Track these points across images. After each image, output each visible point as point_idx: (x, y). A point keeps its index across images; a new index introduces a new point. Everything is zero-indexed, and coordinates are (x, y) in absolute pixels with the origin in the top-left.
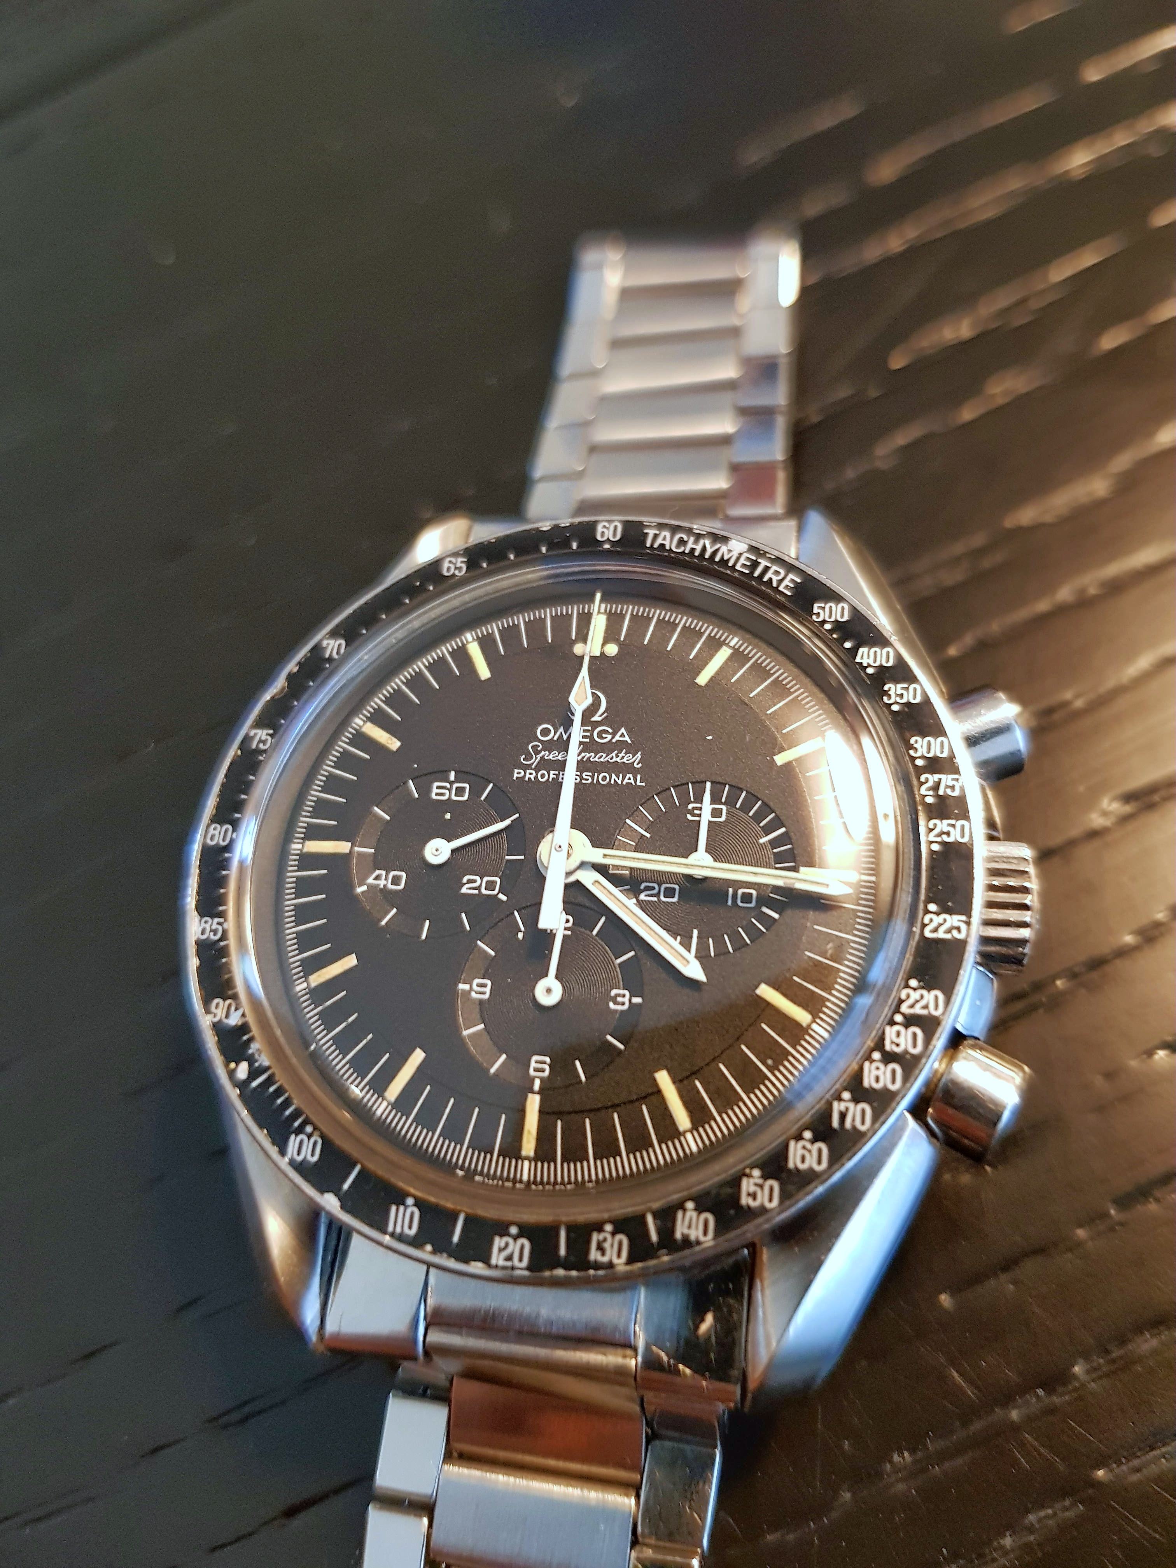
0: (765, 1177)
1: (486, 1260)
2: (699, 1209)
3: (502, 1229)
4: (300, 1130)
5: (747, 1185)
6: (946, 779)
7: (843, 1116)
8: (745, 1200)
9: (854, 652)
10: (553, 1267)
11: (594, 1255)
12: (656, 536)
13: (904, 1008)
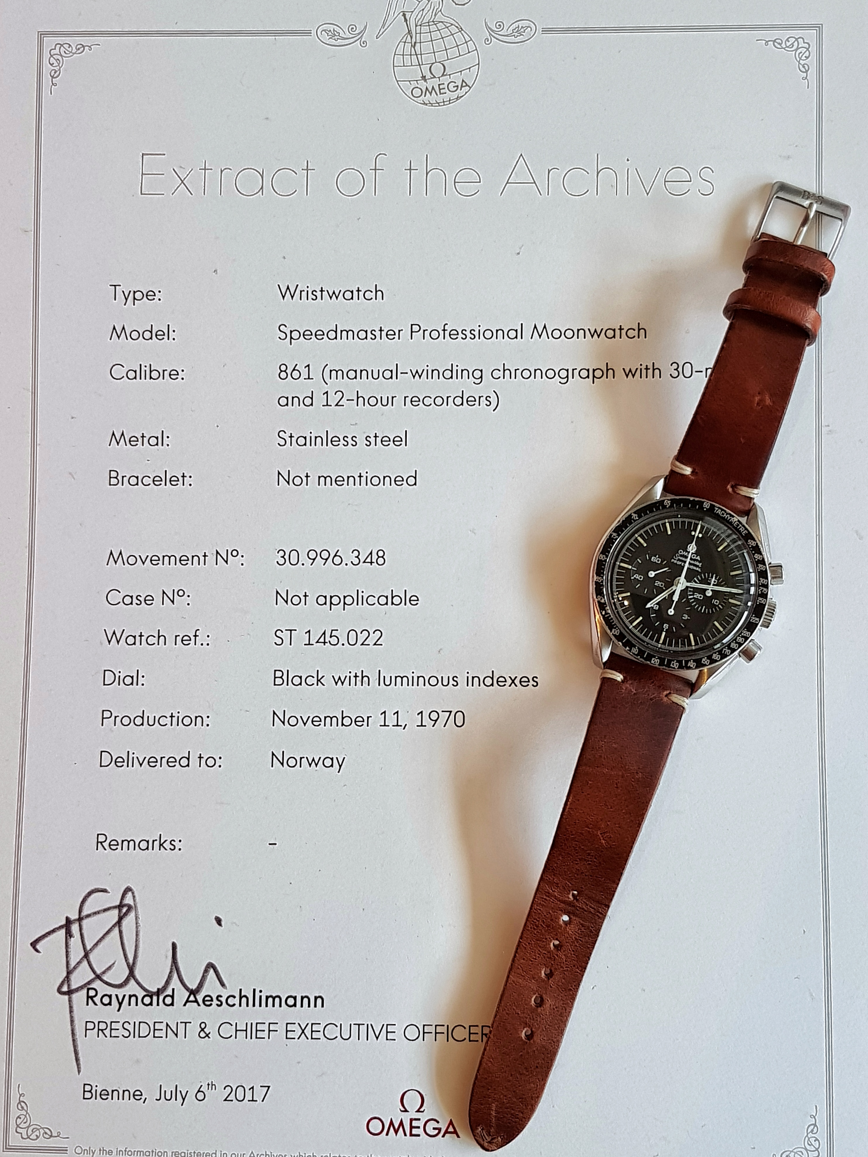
0: (707, 659)
1: (650, 662)
2: (693, 662)
3: (654, 657)
4: (615, 628)
5: (703, 660)
6: (765, 589)
7: (725, 651)
8: (702, 662)
9: (754, 554)
10: (663, 666)
11: (671, 665)
12: (717, 510)
13: (742, 634)
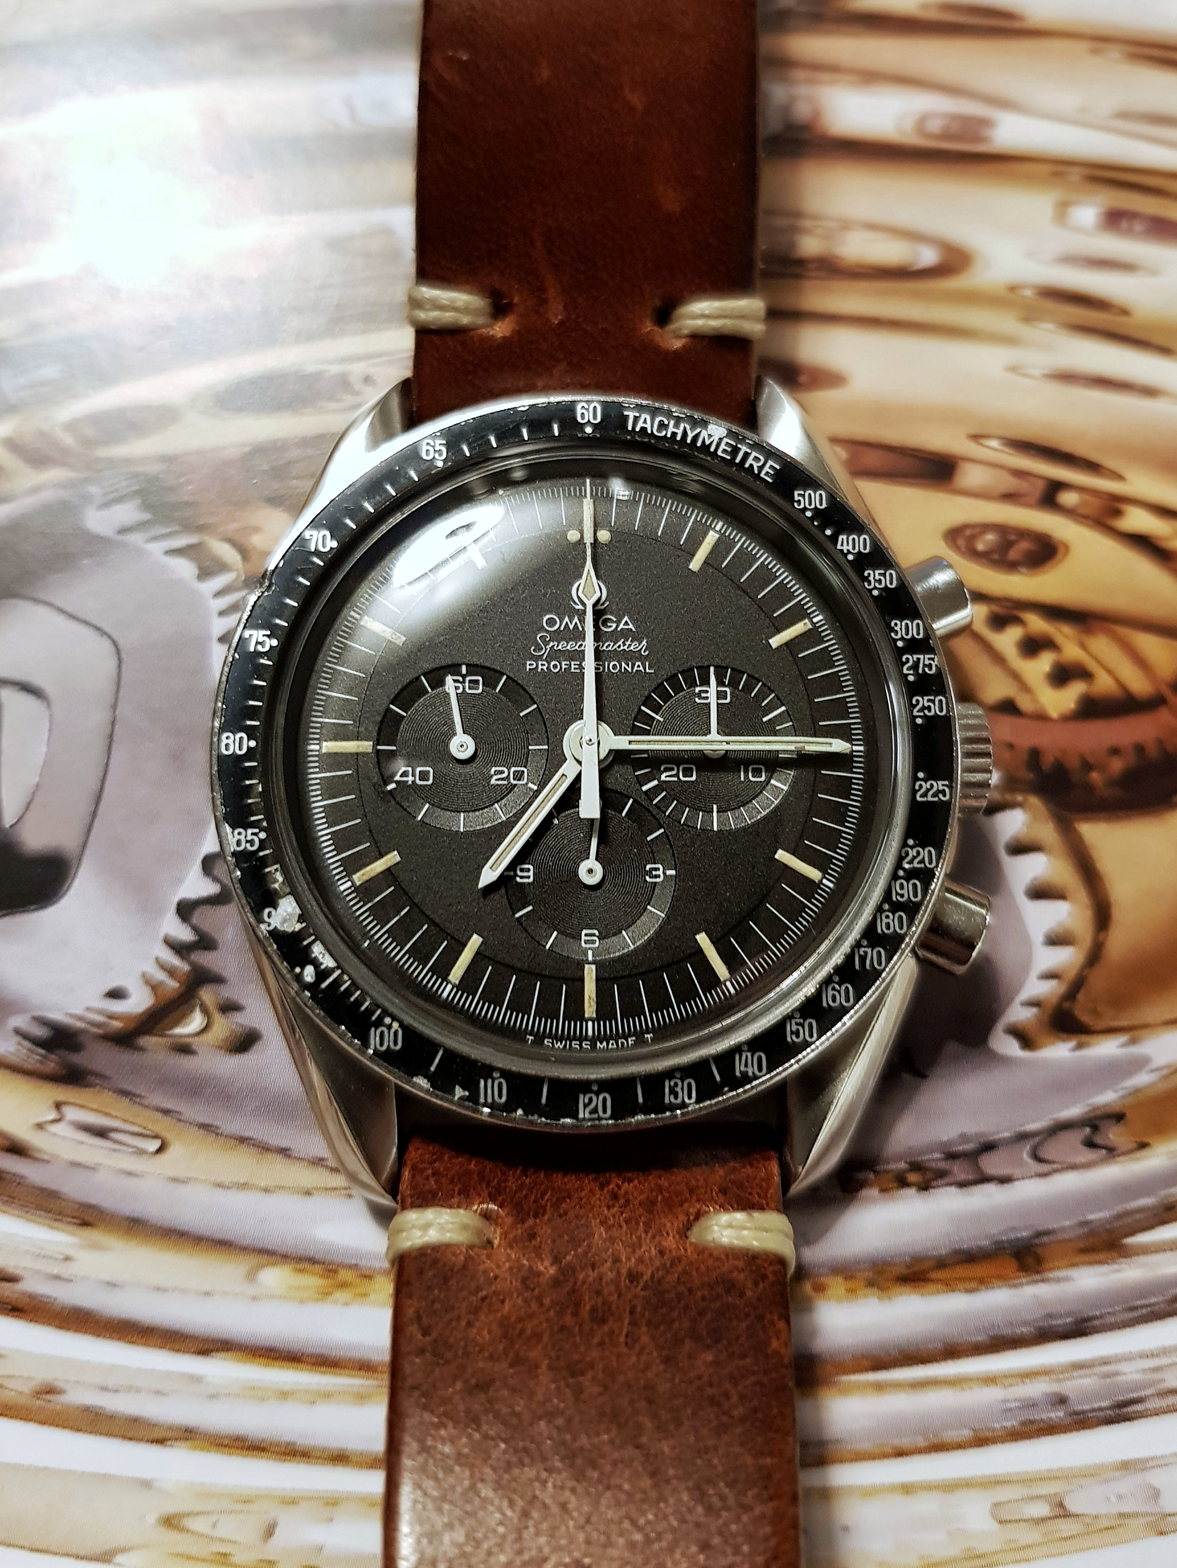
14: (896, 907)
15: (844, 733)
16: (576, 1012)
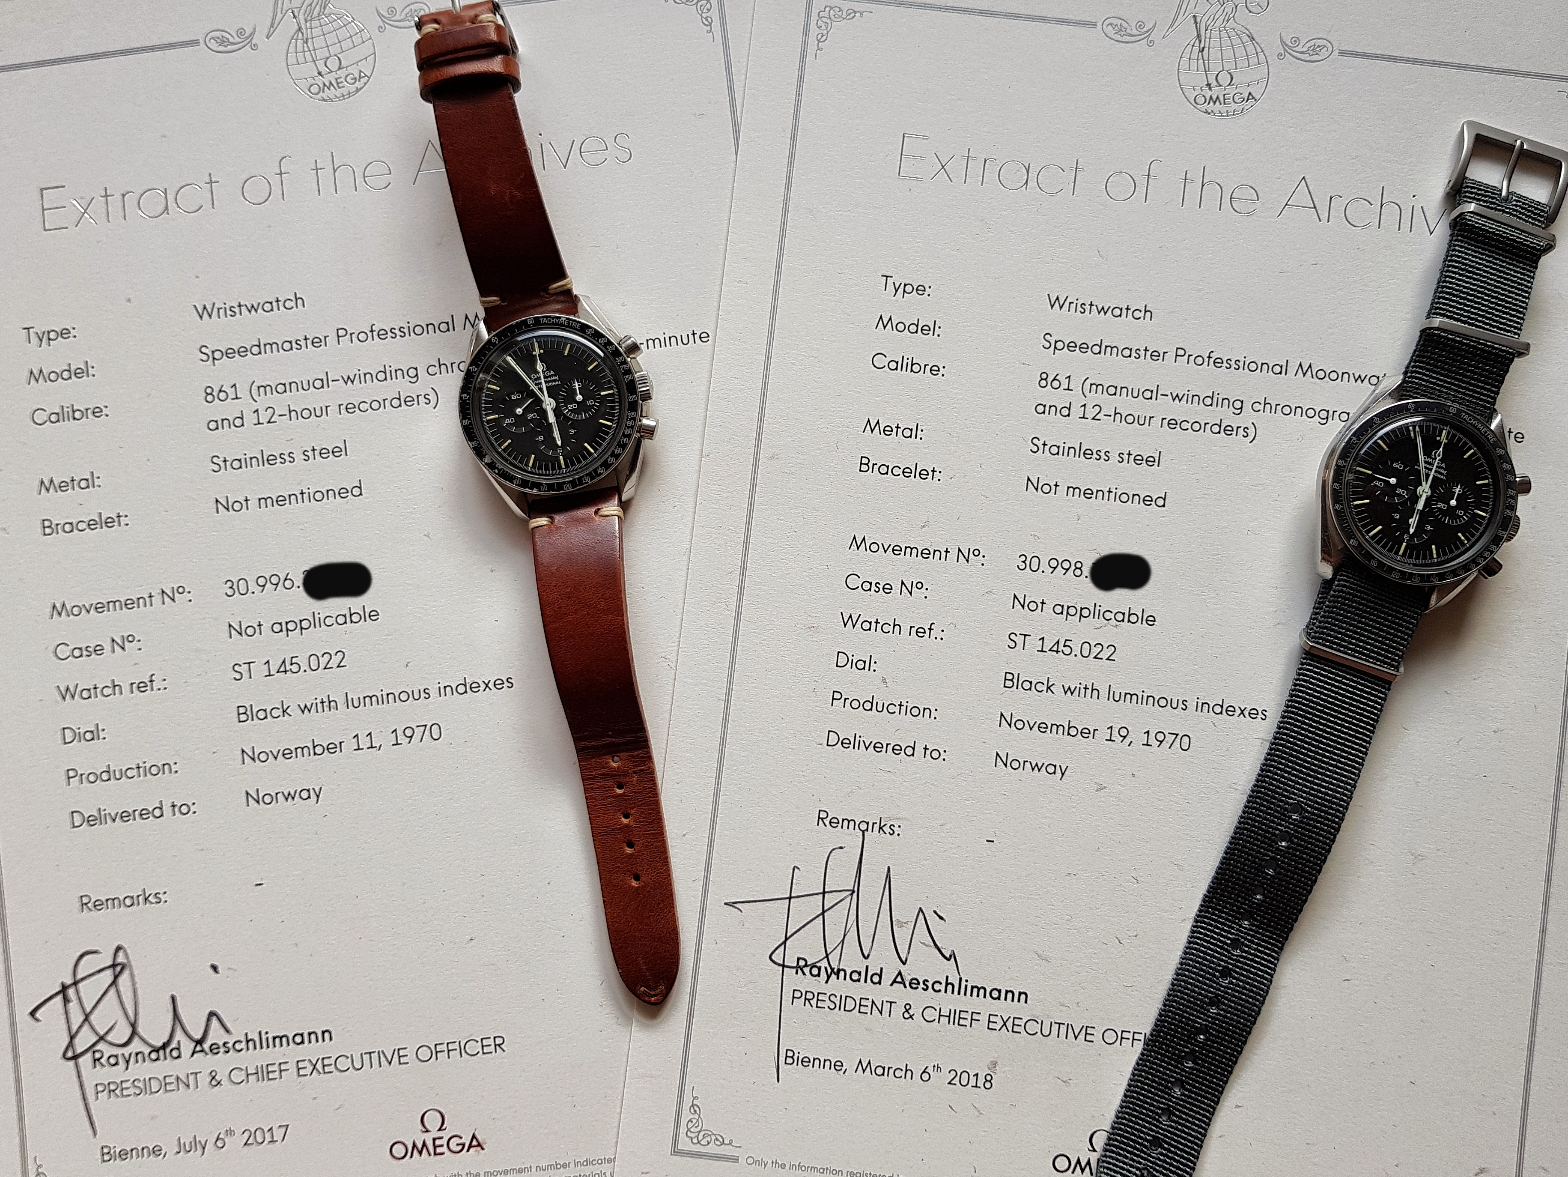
14: (628, 428)
15: (611, 388)
16: (560, 467)
